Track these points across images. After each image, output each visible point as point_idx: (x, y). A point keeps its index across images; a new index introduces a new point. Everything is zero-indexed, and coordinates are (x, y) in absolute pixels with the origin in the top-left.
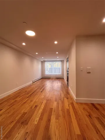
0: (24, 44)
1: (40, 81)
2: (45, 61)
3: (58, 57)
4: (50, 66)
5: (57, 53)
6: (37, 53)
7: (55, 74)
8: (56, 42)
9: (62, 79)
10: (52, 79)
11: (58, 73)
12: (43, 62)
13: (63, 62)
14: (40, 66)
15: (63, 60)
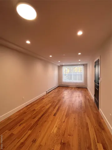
0: (28, 42)
1: (56, 90)
2: (62, 66)
3: (79, 60)
4: (69, 70)
5: (80, 54)
6: (51, 56)
7: (75, 81)
8: (80, 33)
9: (85, 89)
10: (72, 88)
11: (79, 80)
12: (60, 67)
13: (87, 66)
14: (56, 72)
15: (87, 64)
